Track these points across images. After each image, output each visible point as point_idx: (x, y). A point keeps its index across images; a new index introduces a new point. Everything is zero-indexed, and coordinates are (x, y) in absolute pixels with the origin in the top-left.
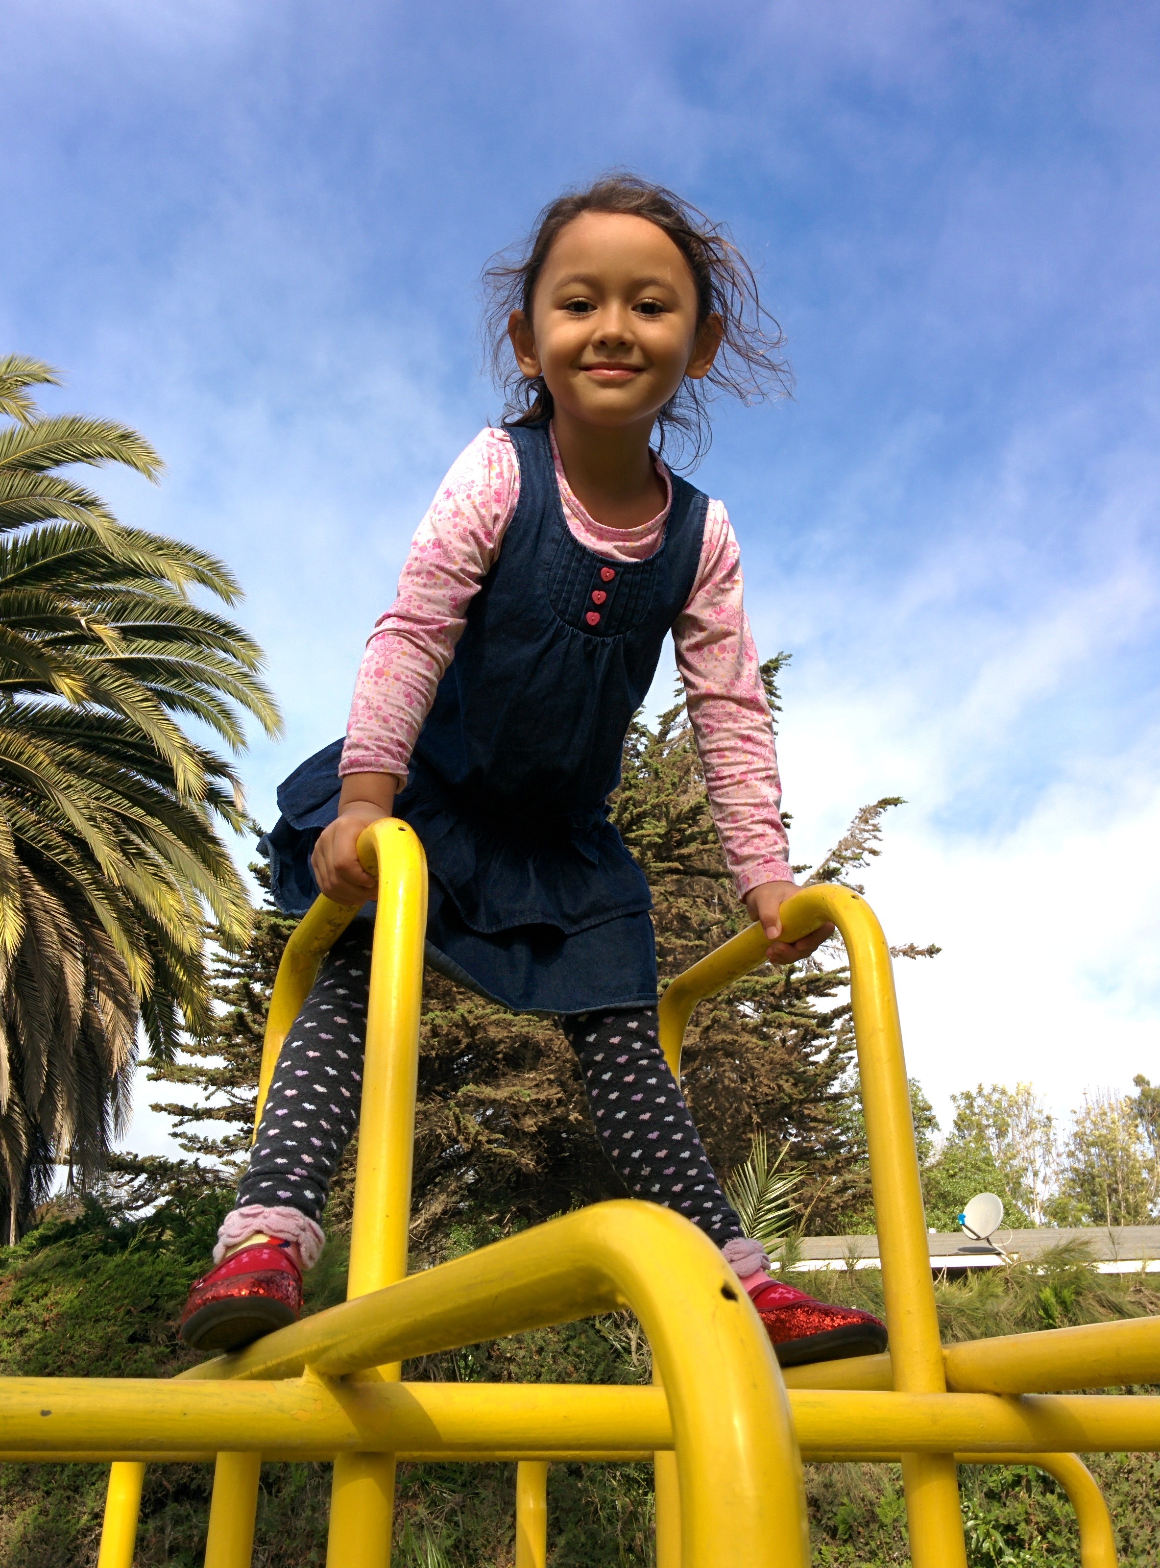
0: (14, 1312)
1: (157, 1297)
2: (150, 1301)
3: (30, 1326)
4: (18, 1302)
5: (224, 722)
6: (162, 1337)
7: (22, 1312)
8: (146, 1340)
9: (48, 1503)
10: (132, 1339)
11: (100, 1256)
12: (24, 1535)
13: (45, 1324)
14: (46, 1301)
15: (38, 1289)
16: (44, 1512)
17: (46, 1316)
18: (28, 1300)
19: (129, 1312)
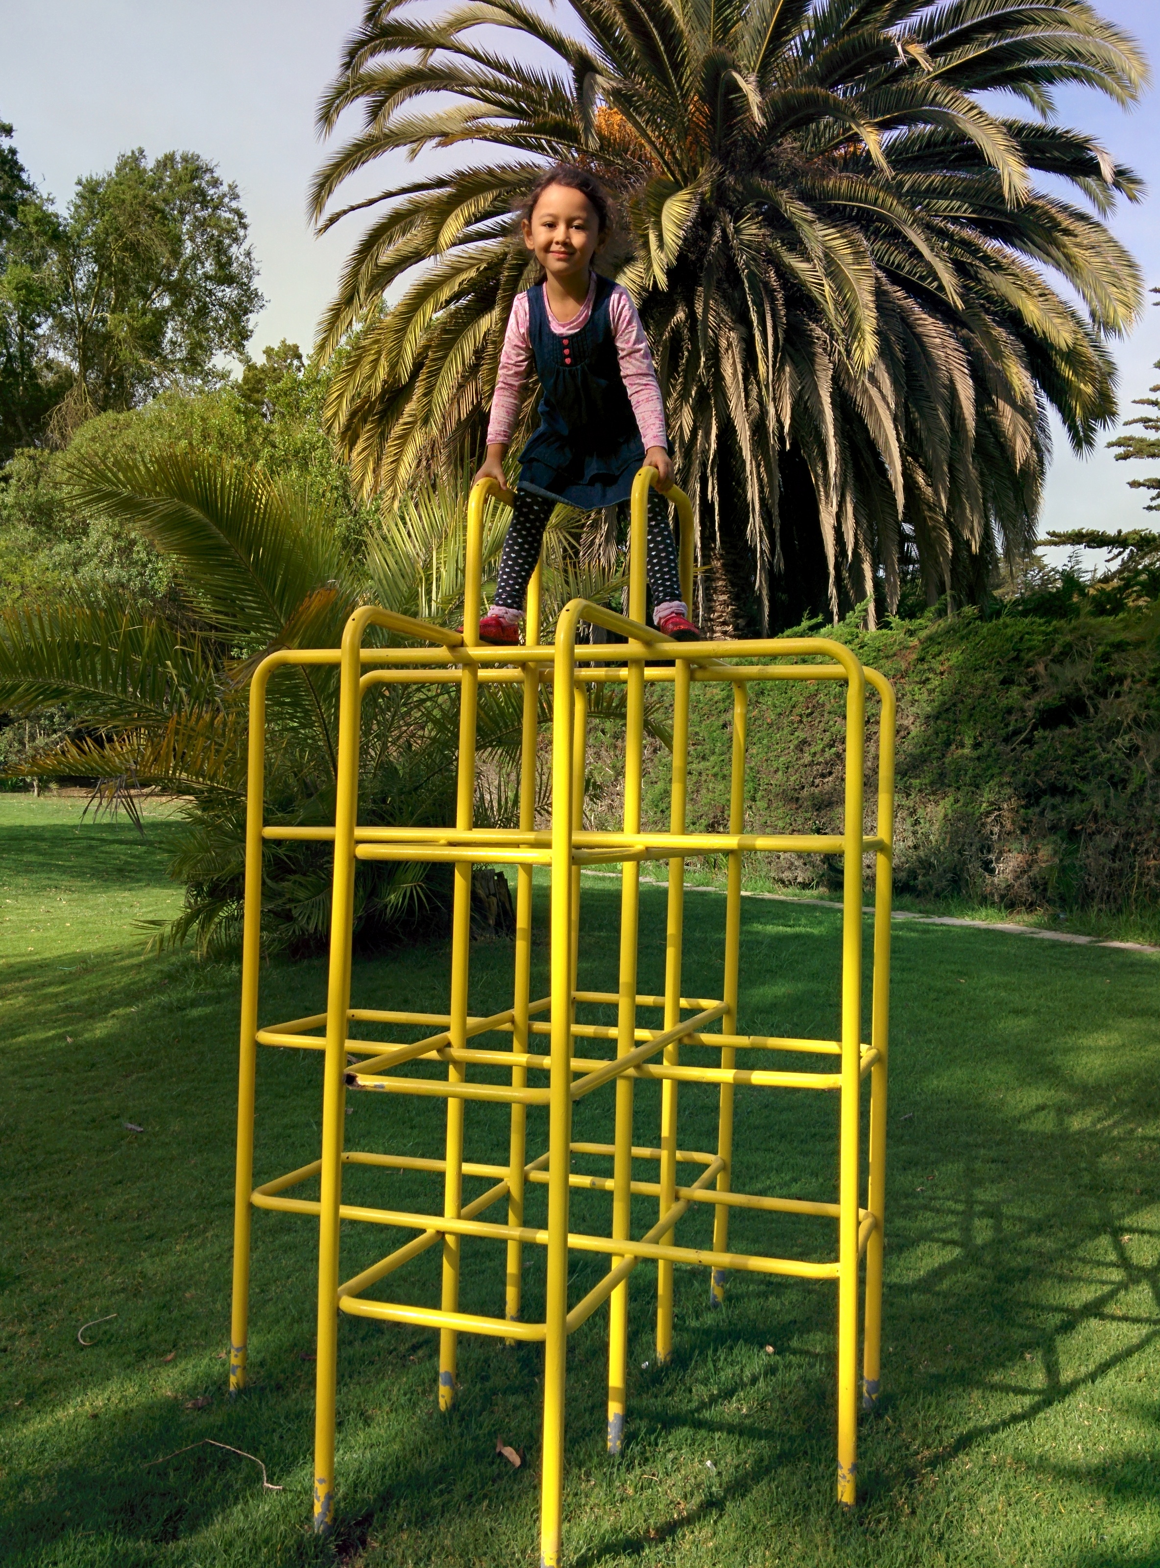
0: (919, 666)
1: (1020, 651)
2: (1013, 654)
3: (931, 676)
4: (922, 660)
5: (1108, 79)
6: (1023, 680)
7: (926, 666)
8: (1012, 682)
9: (959, 795)
10: (1003, 682)
11: (978, 622)
12: (946, 816)
13: (942, 673)
14: (941, 658)
15: (935, 649)
16: (957, 801)
17: (942, 668)
18: (929, 657)
19: (998, 663)
